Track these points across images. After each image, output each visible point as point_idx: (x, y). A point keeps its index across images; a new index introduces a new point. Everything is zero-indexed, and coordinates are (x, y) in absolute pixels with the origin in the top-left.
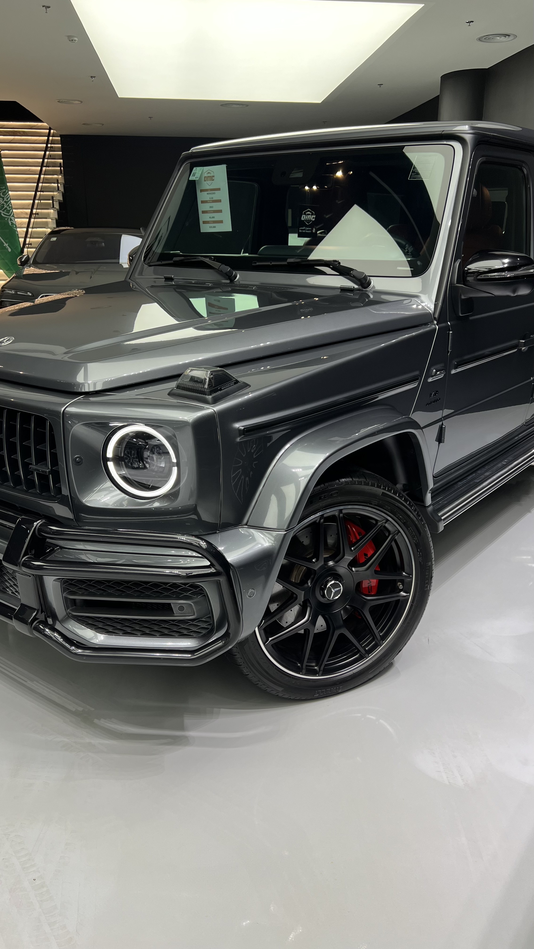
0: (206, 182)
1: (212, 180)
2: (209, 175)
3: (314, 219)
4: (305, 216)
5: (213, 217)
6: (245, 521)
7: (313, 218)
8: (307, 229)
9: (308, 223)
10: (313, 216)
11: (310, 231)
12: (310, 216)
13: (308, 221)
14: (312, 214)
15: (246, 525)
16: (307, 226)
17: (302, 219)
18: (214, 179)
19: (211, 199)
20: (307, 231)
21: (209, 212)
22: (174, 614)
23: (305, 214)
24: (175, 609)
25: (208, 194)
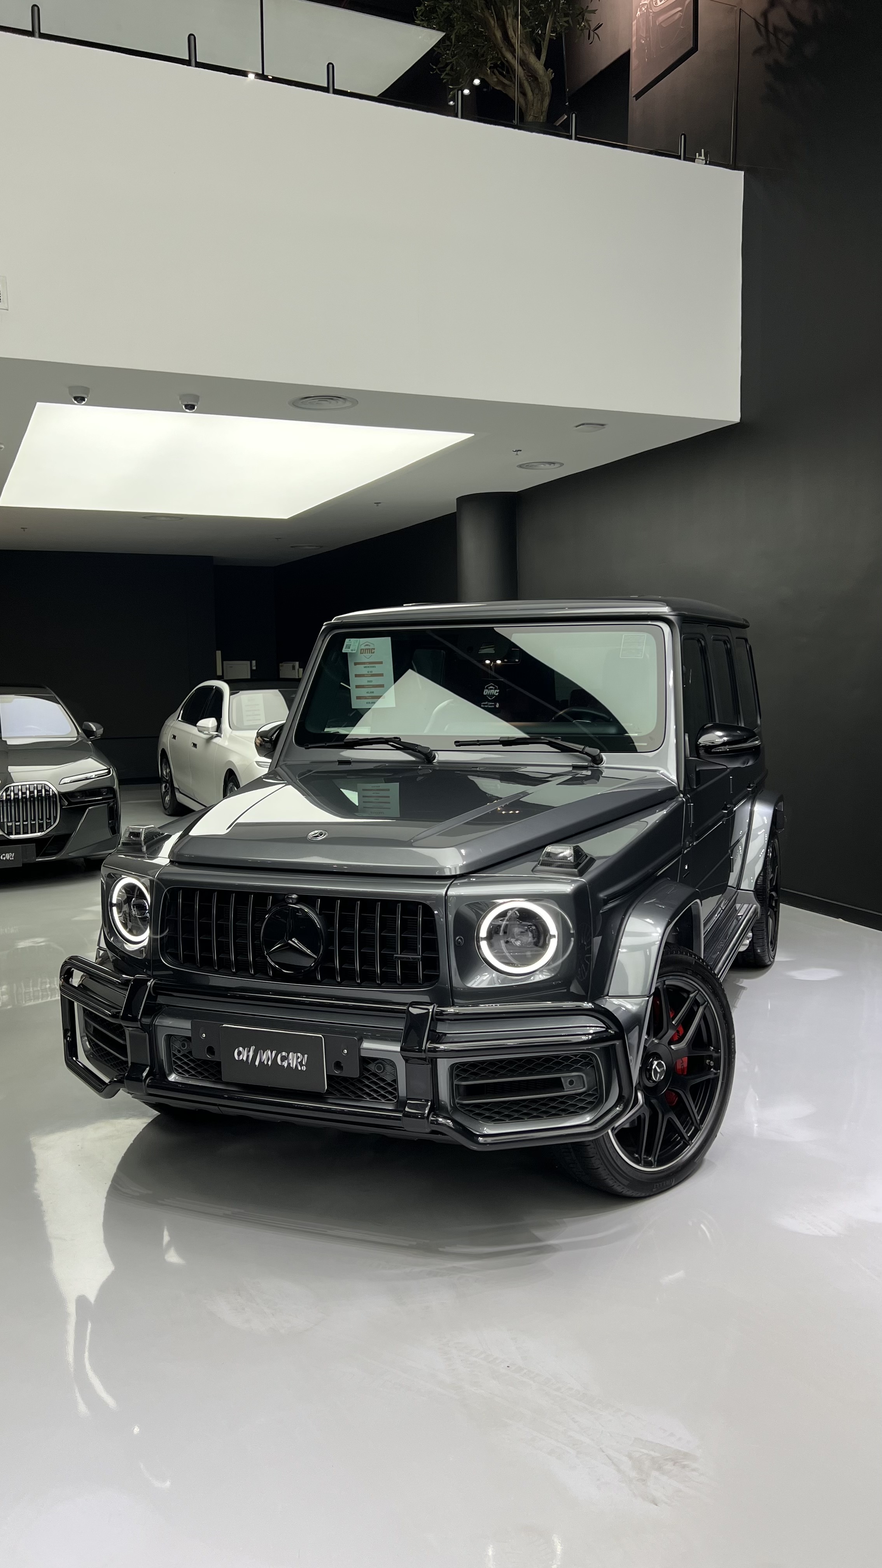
0: (362, 655)
1: (372, 653)
2: (367, 647)
3: (497, 694)
4: (487, 690)
5: (373, 692)
6: (606, 992)
7: (496, 692)
8: (490, 704)
9: (491, 698)
10: (496, 691)
11: (493, 706)
12: (493, 690)
13: (491, 695)
14: (496, 689)
15: (607, 995)
16: (489, 701)
17: (485, 694)
18: (374, 652)
19: (370, 673)
20: (489, 706)
21: (367, 687)
22: (564, 1089)
23: (487, 688)
24: (566, 1084)
25: (364, 667)
